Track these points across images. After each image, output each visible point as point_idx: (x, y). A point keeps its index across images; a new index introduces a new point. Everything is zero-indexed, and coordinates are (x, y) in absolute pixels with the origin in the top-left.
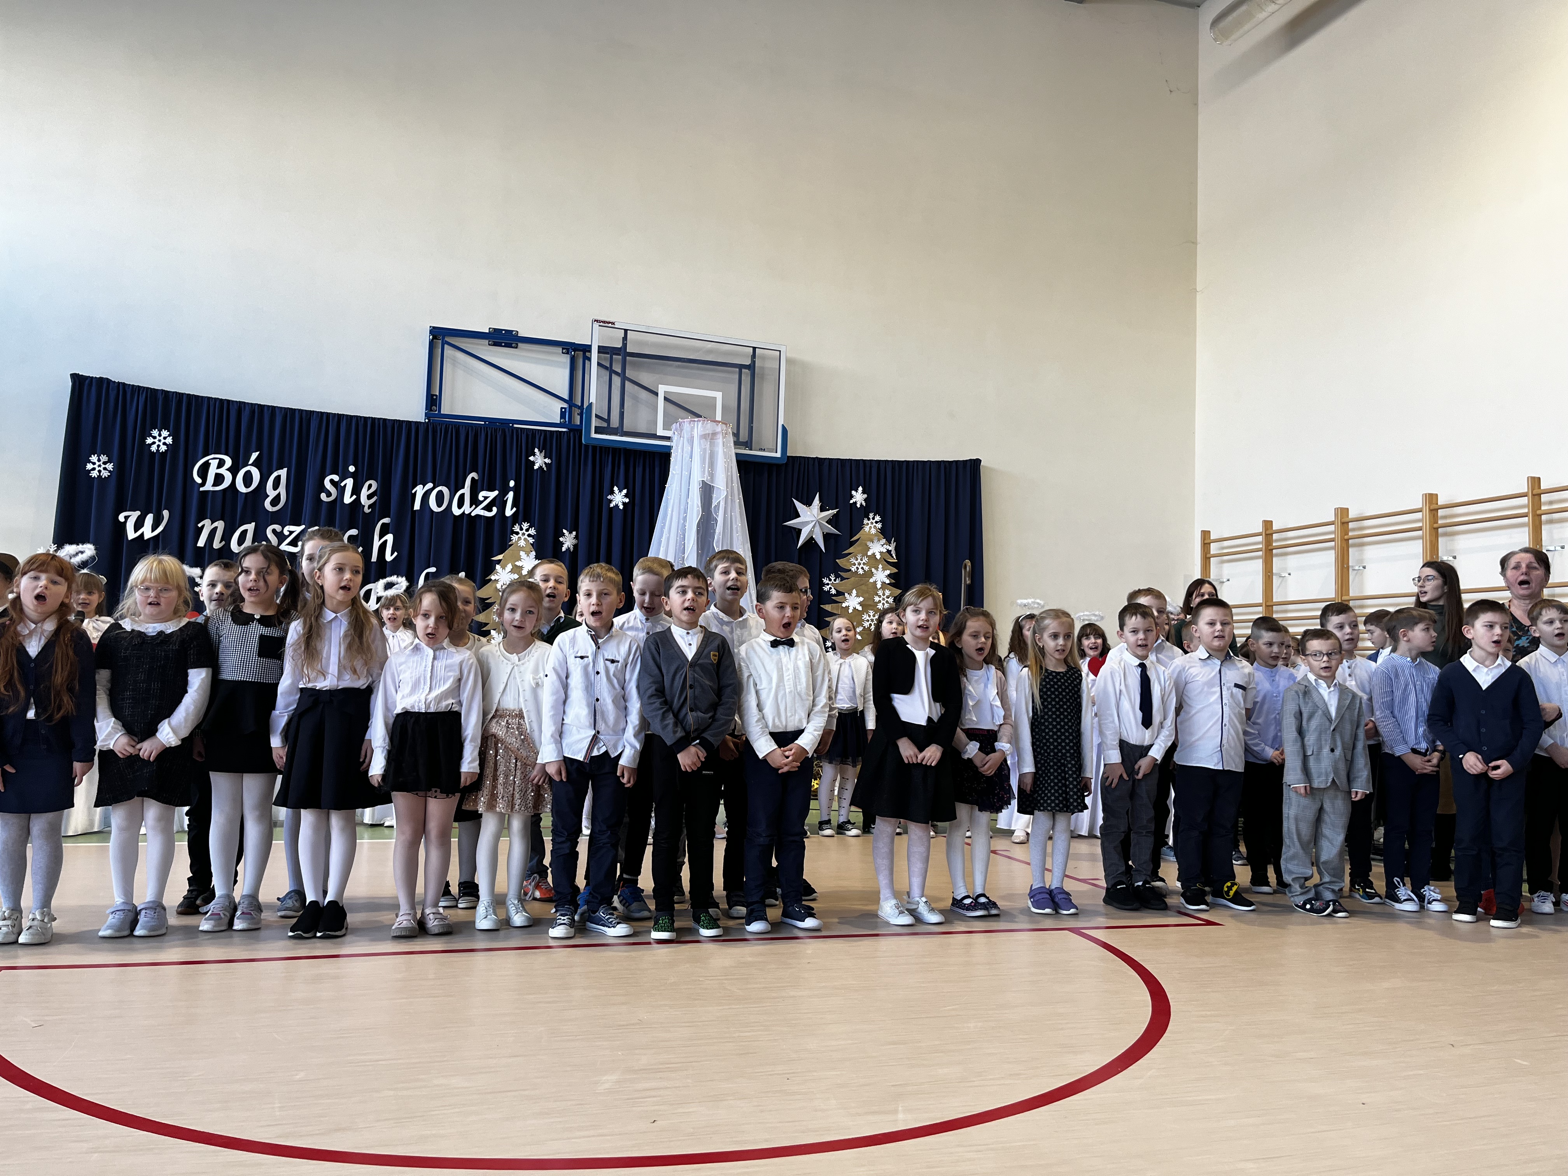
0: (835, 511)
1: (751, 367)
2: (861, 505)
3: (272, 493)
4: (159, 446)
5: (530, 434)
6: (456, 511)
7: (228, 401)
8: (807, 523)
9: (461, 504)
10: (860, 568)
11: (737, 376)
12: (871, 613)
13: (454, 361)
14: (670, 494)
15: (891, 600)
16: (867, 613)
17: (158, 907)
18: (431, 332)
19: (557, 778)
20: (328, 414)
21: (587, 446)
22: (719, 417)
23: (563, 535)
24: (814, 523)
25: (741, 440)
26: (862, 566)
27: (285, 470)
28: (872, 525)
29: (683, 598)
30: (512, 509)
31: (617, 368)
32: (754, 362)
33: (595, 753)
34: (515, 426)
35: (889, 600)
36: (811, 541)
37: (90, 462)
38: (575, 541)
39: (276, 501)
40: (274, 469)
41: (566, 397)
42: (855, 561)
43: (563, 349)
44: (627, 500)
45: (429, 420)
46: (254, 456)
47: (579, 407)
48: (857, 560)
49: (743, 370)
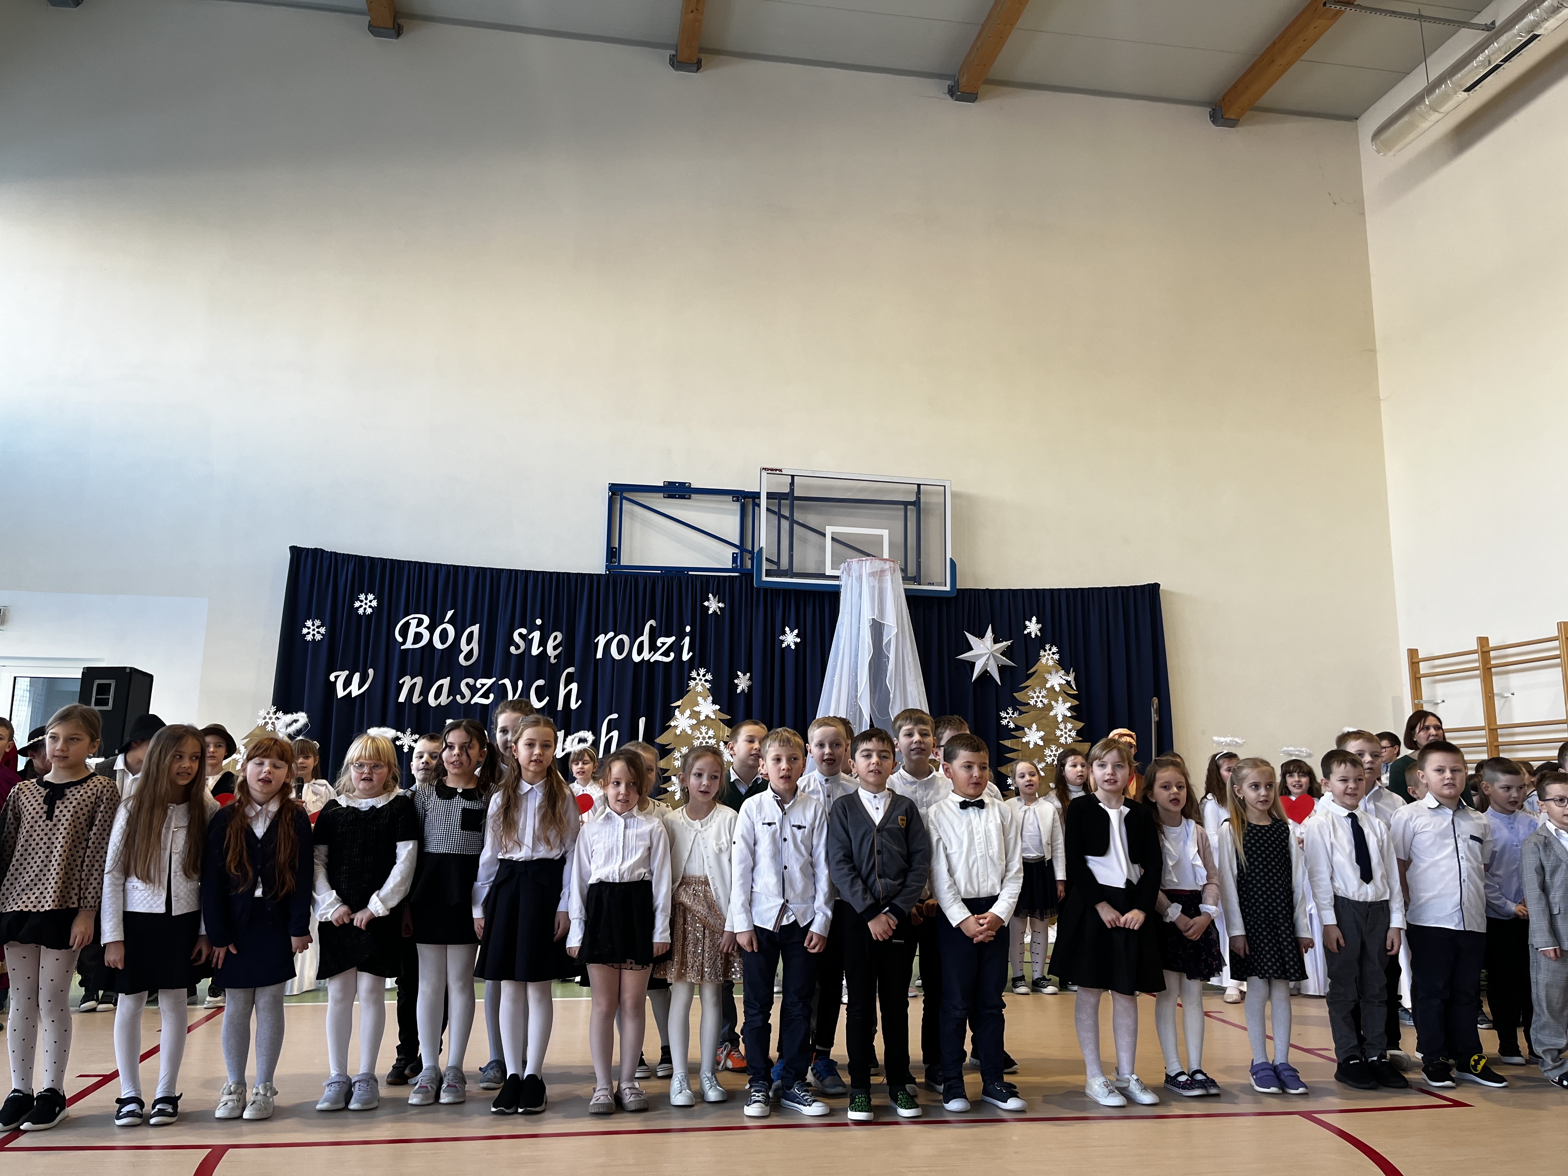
0: (1009, 643)
1: (917, 503)
2: (1036, 635)
3: (465, 649)
4: (365, 609)
5: (704, 580)
6: (636, 658)
7: (427, 564)
8: (980, 656)
9: (640, 652)
10: (1039, 701)
11: (902, 513)
12: (1054, 748)
13: (632, 514)
14: (840, 633)
15: (1073, 734)
16: (1049, 747)
17: (370, 1079)
18: (610, 489)
19: (748, 949)
20: (516, 571)
21: (758, 589)
22: (886, 555)
23: (738, 677)
24: (988, 655)
25: (909, 575)
26: (1041, 699)
27: (478, 625)
28: (1049, 657)
29: (868, 762)
30: (688, 654)
31: (786, 512)
32: (918, 498)
33: (785, 922)
34: (690, 573)
35: (1071, 733)
36: (985, 674)
37: (305, 626)
38: (749, 683)
39: (469, 656)
40: (468, 624)
41: (737, 543)
42: (1033, 694)
43: (733, 497)
44: (798, 640)
45: (610, 572)
46: (450, 614)
47: (750, 552)
48: (1035, 693)
49: (909, 507)
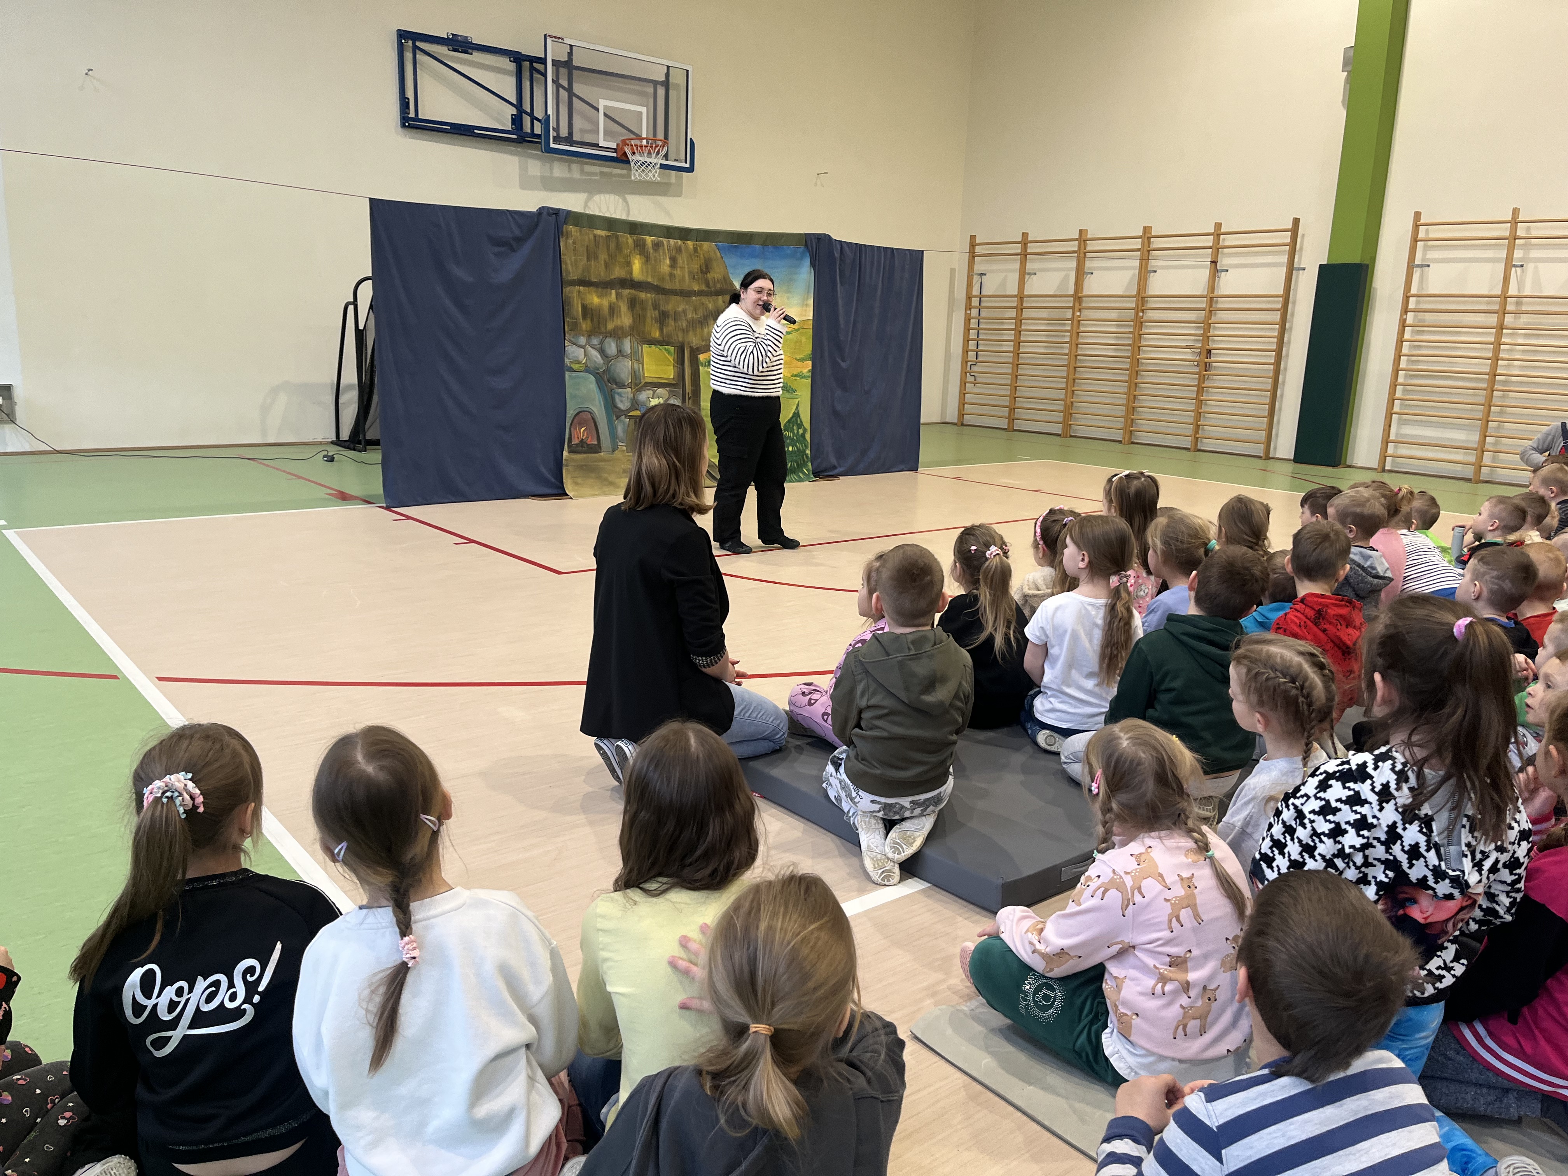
1: (666, 84)
11: (651, 90)
18: (399, 34)
31: (563, 81)
32: (667, 79)
41: (517, 104)
43: (509, 57)
47: (530, 115)
49: (659, 87)
